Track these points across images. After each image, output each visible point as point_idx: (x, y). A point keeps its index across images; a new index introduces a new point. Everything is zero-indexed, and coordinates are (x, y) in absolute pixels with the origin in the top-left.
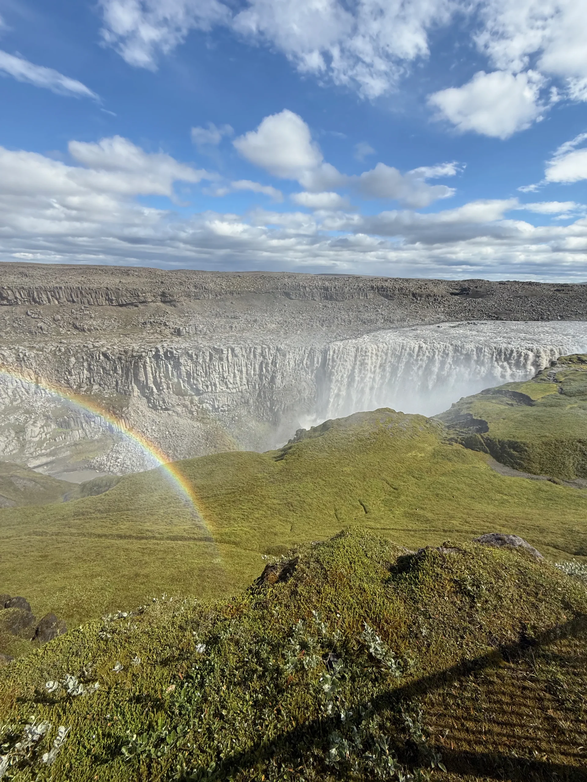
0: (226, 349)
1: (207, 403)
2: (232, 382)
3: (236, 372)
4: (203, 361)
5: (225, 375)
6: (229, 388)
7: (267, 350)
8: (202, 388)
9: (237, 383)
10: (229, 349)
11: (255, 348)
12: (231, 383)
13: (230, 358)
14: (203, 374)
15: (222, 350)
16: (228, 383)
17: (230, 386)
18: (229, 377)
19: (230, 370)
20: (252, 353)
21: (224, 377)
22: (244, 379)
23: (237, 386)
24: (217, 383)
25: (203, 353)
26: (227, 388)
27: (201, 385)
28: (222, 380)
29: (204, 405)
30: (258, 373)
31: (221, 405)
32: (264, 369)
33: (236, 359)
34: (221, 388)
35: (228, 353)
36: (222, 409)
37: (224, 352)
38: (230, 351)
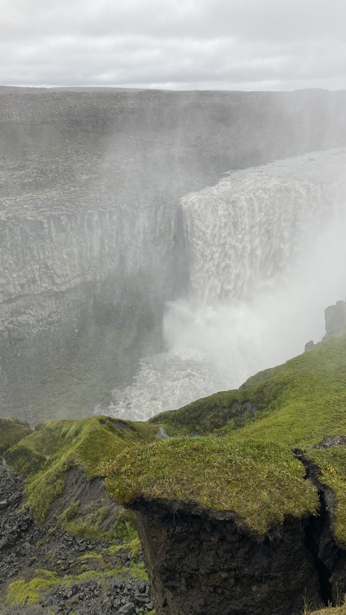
0: (46, 221)
1: (24, 313)
2: (59, 274)
3: (65, 257)
4: (12, 244)
5: (50, 263)
6: (57, 284)
7: (107, 216)
8: (14, 291)
9: (67, 275)
10: (51, 220)
11: (90, 214)
12: (58, 276)
13: (54, 234)
14: (13, 266)
15: (41, 223)
16: (55, 277)
17: (58, 281)
18: (55, 267)
19: (55, 254)
20: (85, 224)
21: (47, 267)
22: (78, 266)
23: (67, 279)
24: (37, 278)
25: (11, 230)
26: (54, 284)
27: (11, 286)
28: (45, 273)
29: (19, 318)
30: (96, 254)
31: (47, 313)
32: (106, 247)
33: (63, 235)
34: (45, 285)
35: (50, 227)
36: (50, 319)
37: (45, 226)
38: (52, 224)
